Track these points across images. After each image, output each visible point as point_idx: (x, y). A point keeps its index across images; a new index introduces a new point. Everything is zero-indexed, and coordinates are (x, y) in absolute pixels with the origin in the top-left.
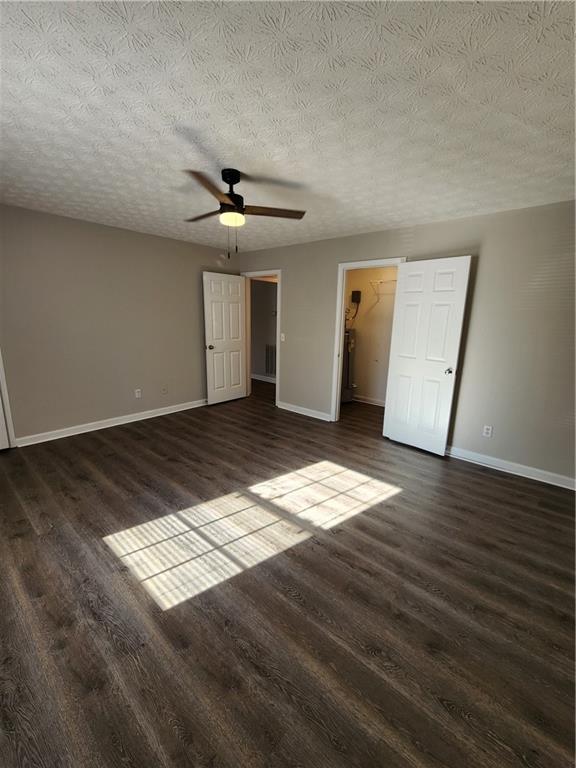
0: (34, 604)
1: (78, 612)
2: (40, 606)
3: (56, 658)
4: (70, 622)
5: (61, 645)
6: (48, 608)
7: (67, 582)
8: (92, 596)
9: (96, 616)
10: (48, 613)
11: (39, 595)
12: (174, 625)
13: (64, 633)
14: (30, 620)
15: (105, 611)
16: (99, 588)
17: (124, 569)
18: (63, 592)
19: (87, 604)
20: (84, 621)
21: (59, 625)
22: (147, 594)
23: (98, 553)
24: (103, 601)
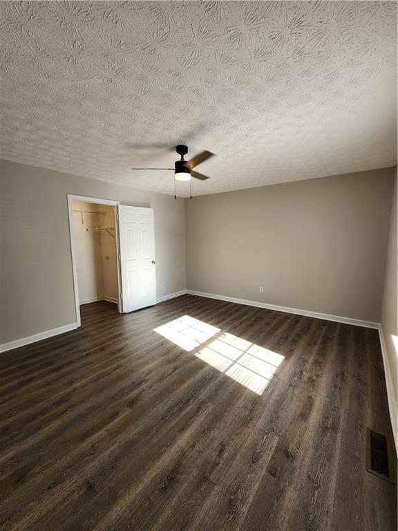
0: (315, 396)
1: (305, 378)
2: (314, 393)
3: (322, 374)
4: (310, 378)
5: (318, 376)
6: (312, 389)
7: (297, 391)
8: (296, 378)
9: (301, 372)
10: (313, 388)
11: (310, 397)
12: (288, 355)
13: (314, 378)
14: (321, 392)
15: (298, 371)
16: (291, 379)
17: (275, 375)
18: (302, 389)
19: (300, 378)
20: (306, 375)
21: (313, 381)
22: (282, 364)
23: (273, 391)
24: (295, 374)
